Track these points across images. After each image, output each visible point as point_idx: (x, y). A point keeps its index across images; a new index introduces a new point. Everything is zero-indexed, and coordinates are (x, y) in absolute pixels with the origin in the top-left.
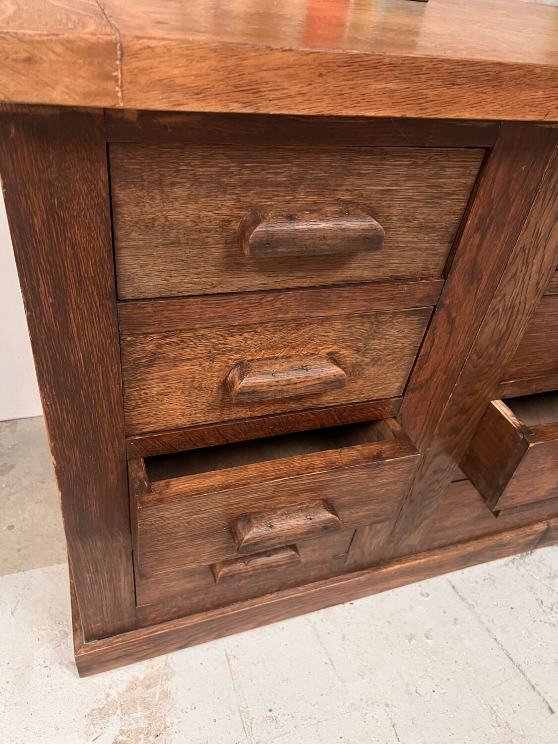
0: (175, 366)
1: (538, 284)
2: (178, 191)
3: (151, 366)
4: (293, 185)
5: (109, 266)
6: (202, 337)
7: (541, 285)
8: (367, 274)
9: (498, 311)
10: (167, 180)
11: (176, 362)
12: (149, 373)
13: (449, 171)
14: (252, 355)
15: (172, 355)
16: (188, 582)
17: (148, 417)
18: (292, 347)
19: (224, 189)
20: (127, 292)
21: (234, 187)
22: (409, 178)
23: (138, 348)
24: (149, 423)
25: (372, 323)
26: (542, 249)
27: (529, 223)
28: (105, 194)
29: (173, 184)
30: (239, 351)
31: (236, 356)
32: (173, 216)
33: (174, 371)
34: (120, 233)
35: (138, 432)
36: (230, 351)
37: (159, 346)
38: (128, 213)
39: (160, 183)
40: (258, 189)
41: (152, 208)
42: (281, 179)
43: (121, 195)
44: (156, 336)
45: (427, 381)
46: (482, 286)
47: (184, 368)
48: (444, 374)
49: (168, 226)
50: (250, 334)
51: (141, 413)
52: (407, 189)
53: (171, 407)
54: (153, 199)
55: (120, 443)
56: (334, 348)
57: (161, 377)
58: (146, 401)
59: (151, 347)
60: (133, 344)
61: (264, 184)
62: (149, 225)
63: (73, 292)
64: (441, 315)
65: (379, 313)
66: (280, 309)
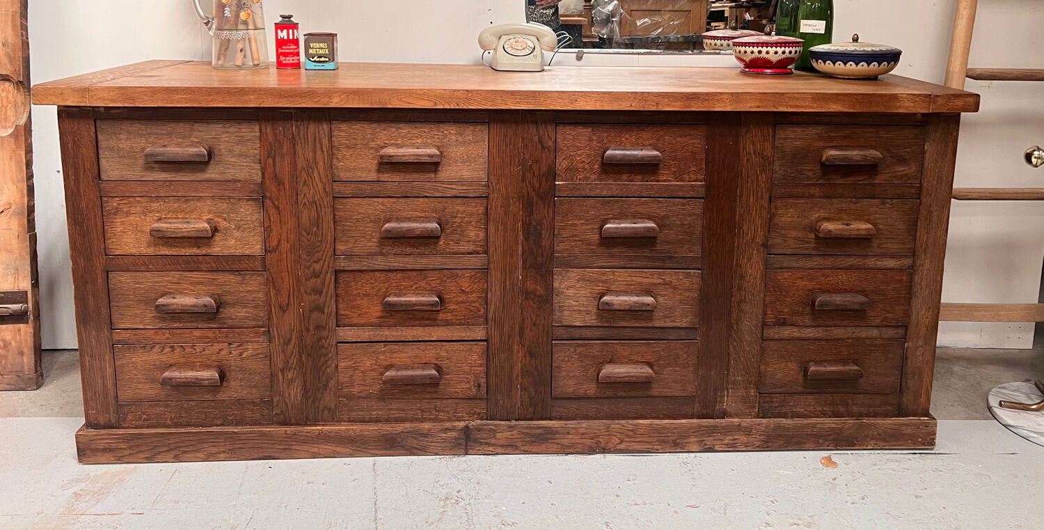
0: (128, 216)
1: (325, 189)
2: (122, 136)
3: (116, 215)
4: (170, 135)
5: (96, 164)
6: (138, 202)
7: (327, 190)
8: (217, 177)
9: (305, 204)
10: (117, 132)
11: (128, 214)
12: (115, 219)
13: (244, 130)
14: (165, 215)
15: (125, 210)
16: (151, 388)
17: (117, 245)
18: (186, 213)
19: (141, 136)
20: (104, 177)
21: (145, 135)
22: (223, 133)
23: (110, 204)
24: (117, 249)
25: (228, 203)
26: (316, 170)
27: (298, 154)
28: (94, 136)
29: (120, 134)
30: (158, 212)
31: (157, 215)
32: (121, 146)
33: (127, 219)
34: (100, 152)
35: (112, 254)
36: (153, 211)
37: (119, 204)
38: (102, 144)
39: (115, 133)
40: (155, 136)
41: (112, 143)
42: (164, 132)
43: (100, 137)
44: (117, 199)
45: (278, 246)
46: (287, 186)
47: (132, 218)
48: (288, 242)
49: (120, 149)
50: (162, 203)
51: (112, 242)
52: (224, 137)
53: (128, 240)
54: (113, 139)
55: (103, 259)
56: (210, 216)
57: (122, 222)
58: (115, 235)
59: (115, 204)
60: (107, 202)
61: (157, 134)
62: (112, 149)
63: (82, 175)
64: (268, 202)
65: (229, 198)
66: (174, 190)
